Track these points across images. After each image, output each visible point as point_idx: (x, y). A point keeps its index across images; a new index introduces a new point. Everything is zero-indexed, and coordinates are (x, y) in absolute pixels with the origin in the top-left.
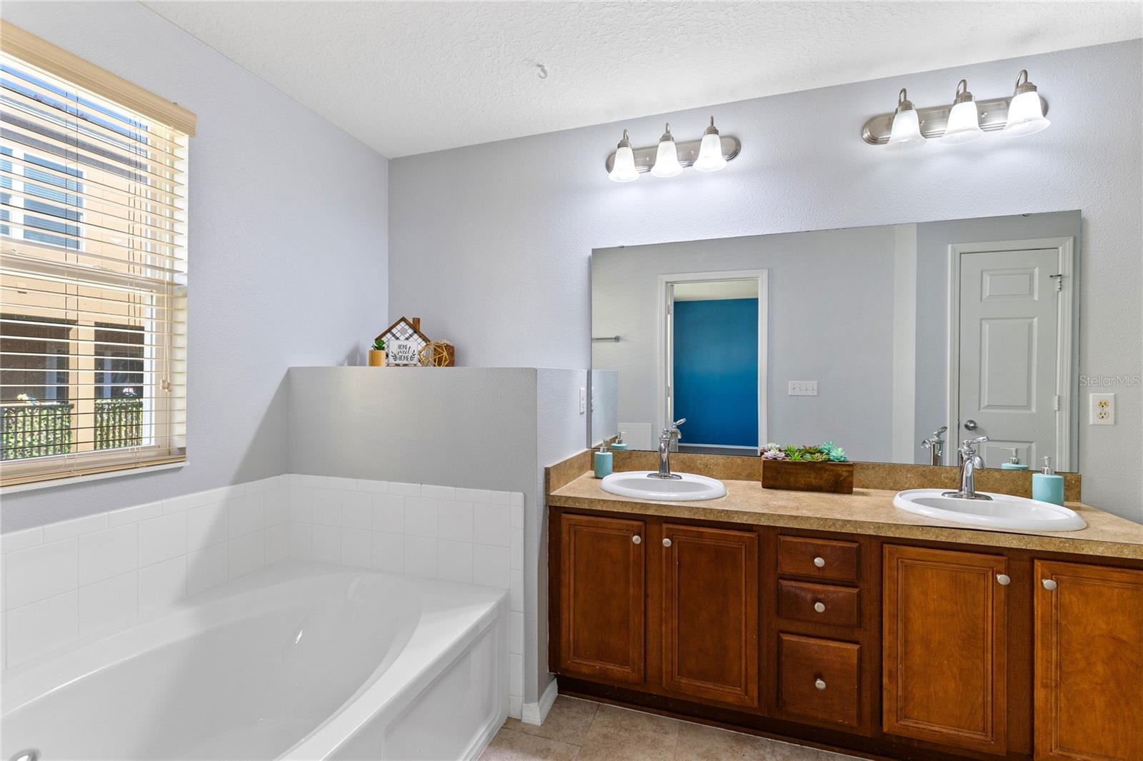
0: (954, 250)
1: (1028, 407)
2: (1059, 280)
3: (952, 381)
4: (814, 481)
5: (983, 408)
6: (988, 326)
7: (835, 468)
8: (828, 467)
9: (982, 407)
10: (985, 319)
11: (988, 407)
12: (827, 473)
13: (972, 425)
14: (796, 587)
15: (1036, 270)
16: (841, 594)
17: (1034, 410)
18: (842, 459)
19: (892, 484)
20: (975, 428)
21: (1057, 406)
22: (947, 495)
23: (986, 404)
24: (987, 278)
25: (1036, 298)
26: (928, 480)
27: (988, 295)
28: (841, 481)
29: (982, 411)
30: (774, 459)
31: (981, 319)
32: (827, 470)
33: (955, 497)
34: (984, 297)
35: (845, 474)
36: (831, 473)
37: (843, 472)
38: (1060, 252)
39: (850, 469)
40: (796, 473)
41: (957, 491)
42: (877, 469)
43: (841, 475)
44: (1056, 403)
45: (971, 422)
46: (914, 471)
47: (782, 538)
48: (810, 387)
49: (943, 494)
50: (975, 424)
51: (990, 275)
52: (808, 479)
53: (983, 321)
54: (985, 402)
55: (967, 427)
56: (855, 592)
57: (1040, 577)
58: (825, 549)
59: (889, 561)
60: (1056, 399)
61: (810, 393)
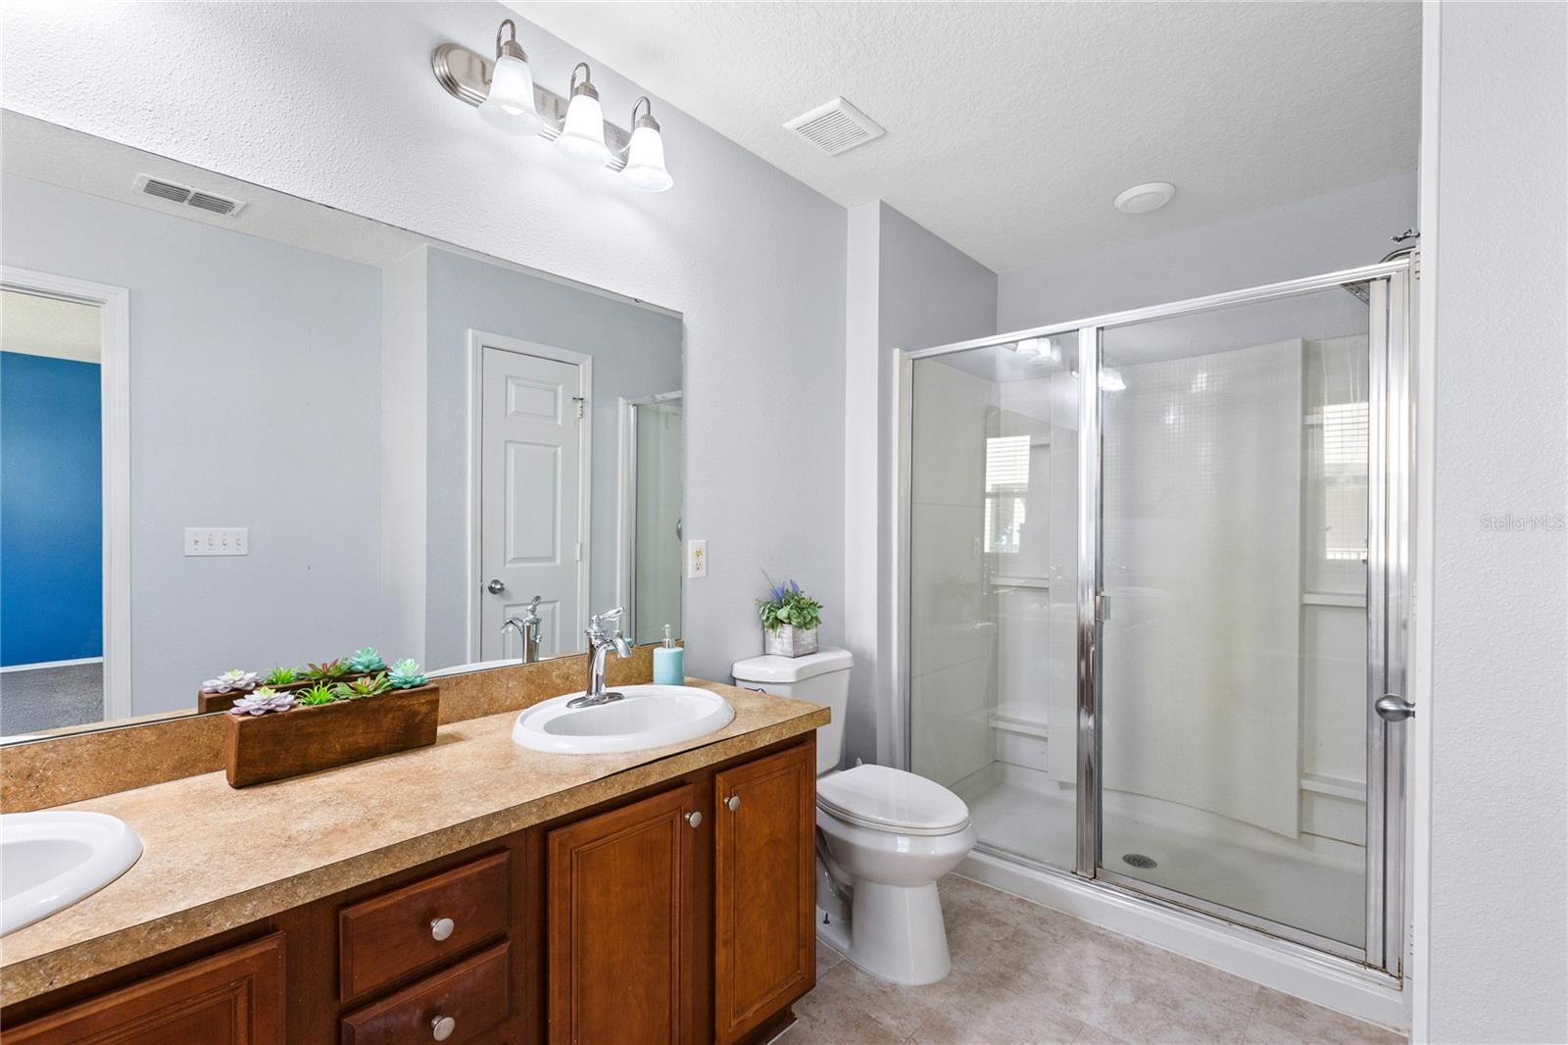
0: (475, 339)
1: (553, 558)
2: (580, 405)
3: (474, 526)
4: (362, 739)
5: (510, 562)
6: (513, 451)
7: (405, 702)
8: (392, 703)
9: (507, 561)
10: (510, 442)
11: (516, 560)
12: (390, 716)
13: (499, 586)
14: (387, 1014)
15: (560, 388)
16: (481, 971)
17: (558, 561)
18: (418, 681)
19: (486, 706)
20: (501, 590)
21: (579, 556)
22: (574, 705)
23: (512, 556)
24: (512, 388)
25: (560, 422)
26: (535, 686)
27: (513, 410)
28: (417, 724)
29: (507, 566)
30: (268, 712)
31: (506, 442)
32: (390, 710)
33: (587, 705)
34: (509, 413)
35: (424, 709)
36: (399, 714)
37: (420, 705)
38: (581, 370)
39: (429, 698)
40: (323, 733)
41: (583, 694)
42: (463, 684)
43: (416, 714)
44: (578, 552)
45: (496, 582)
46: (517, 676)
47: (351, 913)
48: (230, 539)
49: (568, 705)
50: (502, 585)
51: (517, 385)
52: (351, 739)
53: (508, 445)
54: (511, 555)
55: (492, 590)
56: (505, 951)
57: (721, 795)
58: (449, 893)
59: (560, 860)
60: (578, 548)
61: (232, 550)
